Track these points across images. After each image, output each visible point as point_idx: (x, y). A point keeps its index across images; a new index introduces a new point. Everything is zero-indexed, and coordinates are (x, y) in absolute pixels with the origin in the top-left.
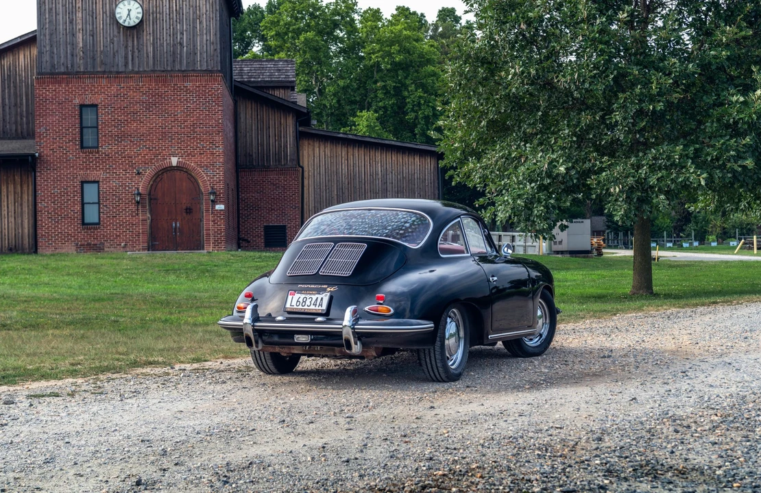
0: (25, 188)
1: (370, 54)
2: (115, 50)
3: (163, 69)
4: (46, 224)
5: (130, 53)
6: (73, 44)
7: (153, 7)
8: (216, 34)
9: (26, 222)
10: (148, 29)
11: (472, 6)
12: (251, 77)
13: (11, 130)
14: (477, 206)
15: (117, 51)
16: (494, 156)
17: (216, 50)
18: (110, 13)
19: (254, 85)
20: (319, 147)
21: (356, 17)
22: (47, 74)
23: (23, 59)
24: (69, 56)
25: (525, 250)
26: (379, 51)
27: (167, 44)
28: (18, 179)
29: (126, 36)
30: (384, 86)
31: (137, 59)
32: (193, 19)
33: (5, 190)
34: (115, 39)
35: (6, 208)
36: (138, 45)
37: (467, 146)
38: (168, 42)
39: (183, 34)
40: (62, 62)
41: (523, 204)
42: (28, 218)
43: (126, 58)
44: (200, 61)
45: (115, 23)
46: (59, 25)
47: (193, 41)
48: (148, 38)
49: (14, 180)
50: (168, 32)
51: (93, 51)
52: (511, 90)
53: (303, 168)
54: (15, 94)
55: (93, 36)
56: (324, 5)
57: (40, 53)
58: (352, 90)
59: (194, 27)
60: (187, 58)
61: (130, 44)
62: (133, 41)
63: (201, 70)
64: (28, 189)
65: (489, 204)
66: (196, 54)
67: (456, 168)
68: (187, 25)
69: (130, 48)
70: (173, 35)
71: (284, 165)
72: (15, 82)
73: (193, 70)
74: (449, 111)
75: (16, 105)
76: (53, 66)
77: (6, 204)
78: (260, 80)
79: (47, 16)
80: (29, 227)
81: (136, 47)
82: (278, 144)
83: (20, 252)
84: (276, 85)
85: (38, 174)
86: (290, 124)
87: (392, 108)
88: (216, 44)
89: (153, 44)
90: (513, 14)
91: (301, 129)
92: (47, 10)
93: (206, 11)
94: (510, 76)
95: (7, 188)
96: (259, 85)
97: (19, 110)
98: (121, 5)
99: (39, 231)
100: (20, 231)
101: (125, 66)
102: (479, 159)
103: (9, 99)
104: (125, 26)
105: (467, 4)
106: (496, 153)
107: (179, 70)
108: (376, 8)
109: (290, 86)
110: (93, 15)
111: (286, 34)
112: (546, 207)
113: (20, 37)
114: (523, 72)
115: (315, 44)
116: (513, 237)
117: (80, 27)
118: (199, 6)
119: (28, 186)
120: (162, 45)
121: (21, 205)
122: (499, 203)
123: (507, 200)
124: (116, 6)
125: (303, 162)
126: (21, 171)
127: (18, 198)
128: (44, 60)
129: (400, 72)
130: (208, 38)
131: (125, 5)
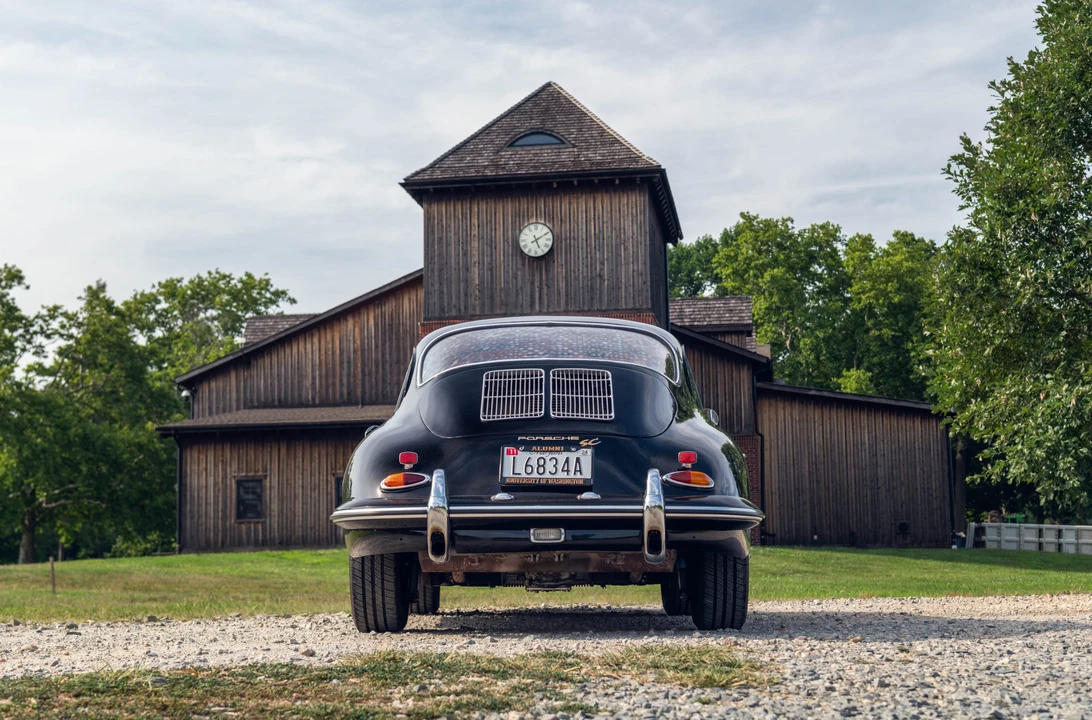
1: (859, 294)
2: (519, 286)
3: (578, 309)
5: (537, 290)
6: (467, 281)
7: (566, 231)
8: (645, 263)
10: (560, 259)
11: (969, 199)
12: (694, 320)
13: (391, 393)
14: (981, 459)
15: (521, 288)
16: (1003, 395)
17: (645, 283)
18: (513, 240)
19: (697, 331)
20: (784, 408)
21: (839, 246)
22: (435, 319)
23: (408, 303)
24: (462, 295)
25: (1077, 549)
26: (871, 290)
27: (583, 278)
29: (531, 268)
30: (879, 335)
31: (546, 297)
32: (617, 245)
34: (519, 273)
36: (547, 280)
37: (970, 384)
38: (585, 274)
39: (604, 264)
40: (453, 303)
41: (1044, 455)
43: (532, 296)
44: (626, 297)
45: (519, 253)
46: (451, 258)
47: (617, 272)
48: (560, 270)
50: (585, 261)
51: (491, 289)
52: (1020, 303)
53: (762, 436)
54: (398, 347)
55: (491, 270)
56: (796, 232)
57: (427, 294)
58: (835, 342)
59: (617, 254)
60: (609, 295)
61: (537, 278)
62: (541, 275)
63: (626, 309)
65: (997, 457)
66: (619, 288)
67: (955, 414)
68: (608, 252)
69: (537, 284)
70: (591, 266)
71: (738, 432)
72: (398, 333)
73: (616, 310)
74: (941, 336)
75: (398, 362)
76: (442, 310)
78: (705, 323)
79: (436, 247)
81: (544, 283)
82: (730, 405)
84: (727, 329)
86: (744, 377)
87: (891, 364)
88: (646, 274)
89: (566, 278)
90: (1021, 202)
91: (759, 384)
92: (436, 241)
93: (633, 234)
94: (1019, 283)
96: (704, 330)
97: (402, 367)
98: (526, 231)
101: (531, 306)
102: (984, 399)
103: (390, 355)
104: (531, 257)
105: (963, 197)
106: (1006, 390)
107: (598, 310)
108: (865, 233)
109: (745, 331)
110: (492, 245)
111: (746, 271)
112: (1076, 457)
113: (405, 277)
114: (1036, 278)
115: (784, 282)
116: (1060, 531)
117: (476, 259)
118: (624, 228)
120: (577, 279)
122: (1011, 454)
123: (1021, 450)
124: (520, 231)
125: (762, 429)
128: (431, 302)
129: (900, 317)
130: (636, 268)
131: (531, 231)
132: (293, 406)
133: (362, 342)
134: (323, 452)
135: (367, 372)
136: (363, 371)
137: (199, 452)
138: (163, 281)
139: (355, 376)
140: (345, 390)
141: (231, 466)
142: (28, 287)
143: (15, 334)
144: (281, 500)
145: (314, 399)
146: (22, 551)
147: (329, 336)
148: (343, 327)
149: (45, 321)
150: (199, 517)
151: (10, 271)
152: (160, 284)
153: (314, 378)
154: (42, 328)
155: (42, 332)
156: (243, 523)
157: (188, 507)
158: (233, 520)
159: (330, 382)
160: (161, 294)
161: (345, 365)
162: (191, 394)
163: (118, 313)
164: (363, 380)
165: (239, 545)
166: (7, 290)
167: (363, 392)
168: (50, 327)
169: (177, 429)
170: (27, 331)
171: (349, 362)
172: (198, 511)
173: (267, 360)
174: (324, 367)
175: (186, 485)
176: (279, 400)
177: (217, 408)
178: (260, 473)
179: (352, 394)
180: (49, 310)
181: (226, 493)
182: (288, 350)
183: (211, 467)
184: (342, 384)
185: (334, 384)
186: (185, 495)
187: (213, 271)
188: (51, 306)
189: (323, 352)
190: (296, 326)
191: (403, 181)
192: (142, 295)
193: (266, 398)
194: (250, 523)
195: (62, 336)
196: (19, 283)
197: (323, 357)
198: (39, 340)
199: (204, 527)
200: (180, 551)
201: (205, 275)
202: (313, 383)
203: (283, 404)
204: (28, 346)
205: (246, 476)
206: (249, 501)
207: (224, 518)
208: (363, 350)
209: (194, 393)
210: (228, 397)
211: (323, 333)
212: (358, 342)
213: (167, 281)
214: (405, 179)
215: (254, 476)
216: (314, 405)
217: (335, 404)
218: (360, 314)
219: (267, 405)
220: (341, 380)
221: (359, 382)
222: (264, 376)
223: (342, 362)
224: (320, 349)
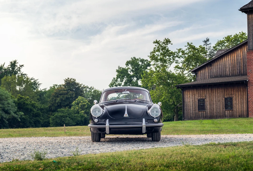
0: (244, 93)
4: (251, 106)
9: (245, 105)
22: (251, 50)
28: (242, 90)
33: (237, 94)
35: (238, 101)
42: (246, 105)
49: (241, 90)
64: (245, 93)
77: (238, 99)
80: (246, 108)
83: (243, 117)
85: (248, 88)
95: (238, 93)
99: (249, 109)
100: (243, 109)
119: (245, 92)
121: (243, 99)
126: (243, 87)
127: (242, 97)
132: (224, 77)
133: (243, 57)
134: (221, 91)
135: (244, 66)
136: (243, 65)
137: (188, 92)
138: (226, 37)
139: (241, 67)
140: (238, 71)
141: (196, 95)
142: (172, 44)
143: (170, 57)
144: (210, 105)
145: (229, 74)
146: (175, 119)
147: (233, 55)
148: (237, 52)
149: (178, 53)
150: (188, 110)
151: (166, 40)
152: (225, 37)
153: (229, 68)
154: (177, 55)
155: (177, 56)
156: (200, 112)
157: (185, 108)
158: (197, 111)
159: (234, 69)
160: (225, 40)
161: (238, 64)
162: (195, 74)
163: (197, 49)
164: (243, 68)
165: (199, 118)
166: (167, 45)
167: (244, 72)
168: (179, 55)
169: (181, 86)
170: (174, 56)
171: (239, 63)
172: (188, 108)
173: (216, 64)
174: (232, 65)
175: (185, 101)
176: (220, 75)
177: (203, 78)
178: (204, 97)
179: (240, 72)
180: (178, 50)
181: (195, 103)
182: (222, 60)
183: (191, 96)
184: (237, 69)
185: (235, 70)
186: (185, 104)
187: (241, 32)
188: (179, 49)
189: (232, 60)
190: (223, 53)
191: (240, 9)
192: (220, 41)
193: (216, 75)
194: (202, 111)
195: (182, 57)
196: (170, 43)
197: (232, 62)
198: (177, 59)
199: (190, 113)
200: (184, 120)
201: (238, 34)
202: (229, 70)
203: (221, 76)
204: (174, 61)
205: (200, 98)
206: (201, 105)
207: (195, 110)
208: (243, 59)
209: (196, 74)
210: (206, 75)
211: (231, 55)
212: (242, 56)
213: (227, 36)
214: (240, 8)
215: (202, 98)
216: (230, 76)
217: (236, 76)
218: (242, 48)
219: (216, 77)
220: (237, 68)
221: (242, 68)
222: (216, 68)
223: (237, 63)
224: (231, 59)
